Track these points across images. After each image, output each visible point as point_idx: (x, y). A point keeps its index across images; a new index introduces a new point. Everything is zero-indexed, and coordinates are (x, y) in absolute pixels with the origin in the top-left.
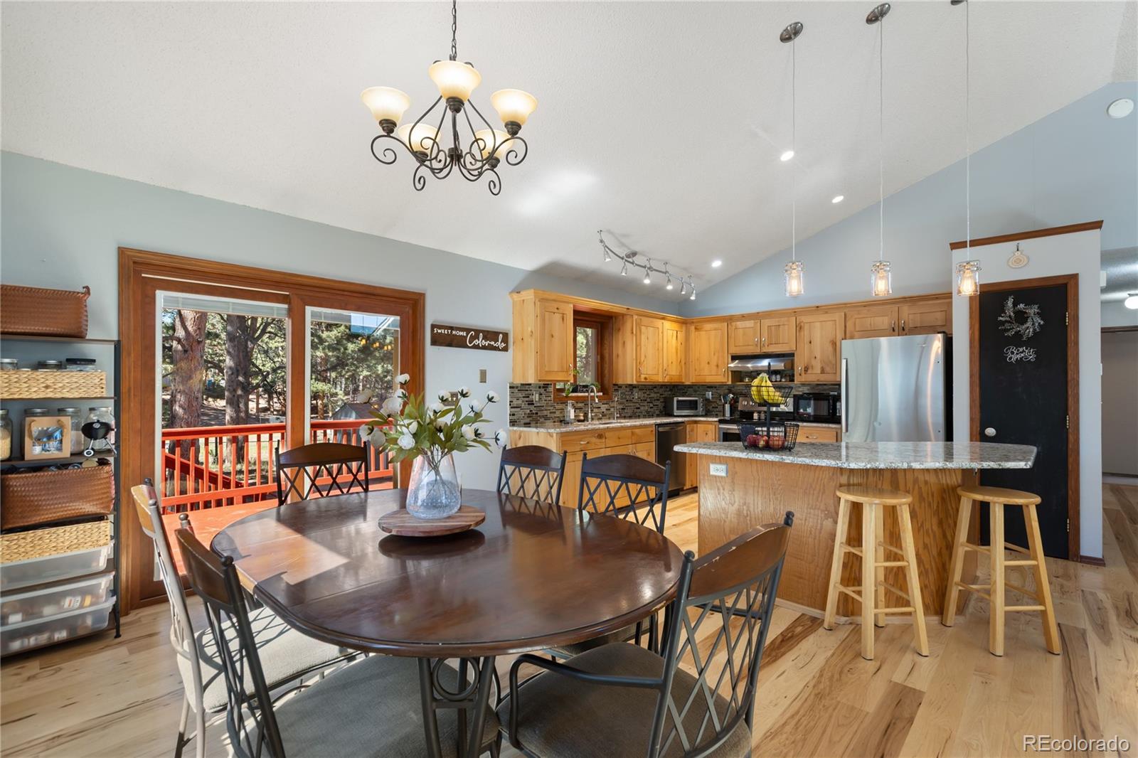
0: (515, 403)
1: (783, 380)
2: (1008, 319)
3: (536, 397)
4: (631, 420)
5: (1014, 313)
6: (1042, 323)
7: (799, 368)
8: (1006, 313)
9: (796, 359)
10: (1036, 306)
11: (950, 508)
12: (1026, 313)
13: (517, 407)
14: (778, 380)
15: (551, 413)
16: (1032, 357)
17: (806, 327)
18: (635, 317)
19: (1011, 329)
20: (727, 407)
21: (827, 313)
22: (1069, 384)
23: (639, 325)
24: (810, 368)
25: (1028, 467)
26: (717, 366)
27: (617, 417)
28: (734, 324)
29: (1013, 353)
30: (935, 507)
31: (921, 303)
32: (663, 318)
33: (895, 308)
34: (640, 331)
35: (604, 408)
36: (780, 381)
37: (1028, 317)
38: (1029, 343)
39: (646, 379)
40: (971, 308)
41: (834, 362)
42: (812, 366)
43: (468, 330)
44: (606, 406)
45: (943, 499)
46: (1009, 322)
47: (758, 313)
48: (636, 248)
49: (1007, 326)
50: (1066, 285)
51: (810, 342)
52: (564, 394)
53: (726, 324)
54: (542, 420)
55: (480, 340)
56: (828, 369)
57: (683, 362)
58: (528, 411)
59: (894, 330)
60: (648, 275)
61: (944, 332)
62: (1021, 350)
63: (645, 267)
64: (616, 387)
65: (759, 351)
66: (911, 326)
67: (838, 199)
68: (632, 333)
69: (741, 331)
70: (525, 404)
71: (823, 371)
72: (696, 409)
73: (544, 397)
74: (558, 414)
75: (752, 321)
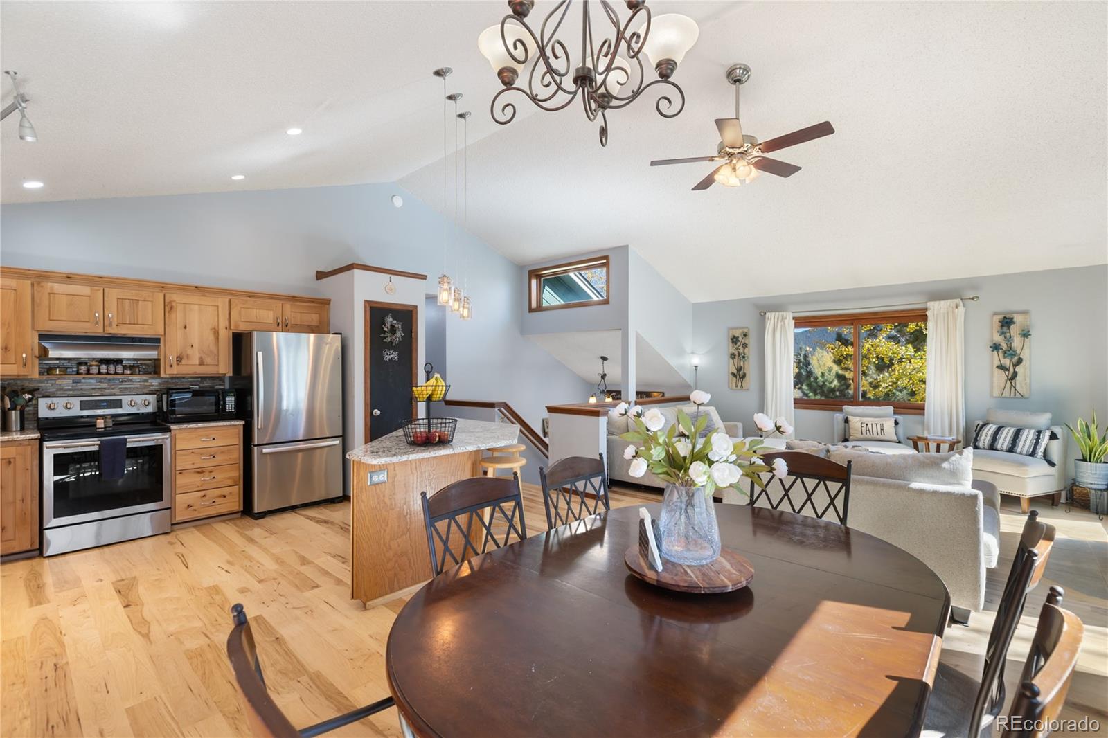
5: (390, 326)
6: (402, 335)
7: (167, 357)
8: (386, 326)
9: (164, 346)
10: (400, 323)
12: (396, 327)
16: (396, 358)
17: (179, 308)
19: (388, 337)
20: (15, 414)
21: (207, 295)
24: (185, 357)
29: (386, 354)
31: (299, 303)
33: (279, 303)
37: (396, 330)
38: (396, 348)
40: (365, 318)
41: (216, 352)
42: (188, 356)
46: (387, 332)
47: (96, 277)
49: (386, 335)
50: (411, 312)
51: (185, 327)
53: (29, 282)
56: (208, 360)
59: (278, 325)
61: (341, 334)
62: (391, 352)
65: (103, 331)
66: (293, 323)
69: (61, 298)
71: (202, 363)
75: (90, 287)
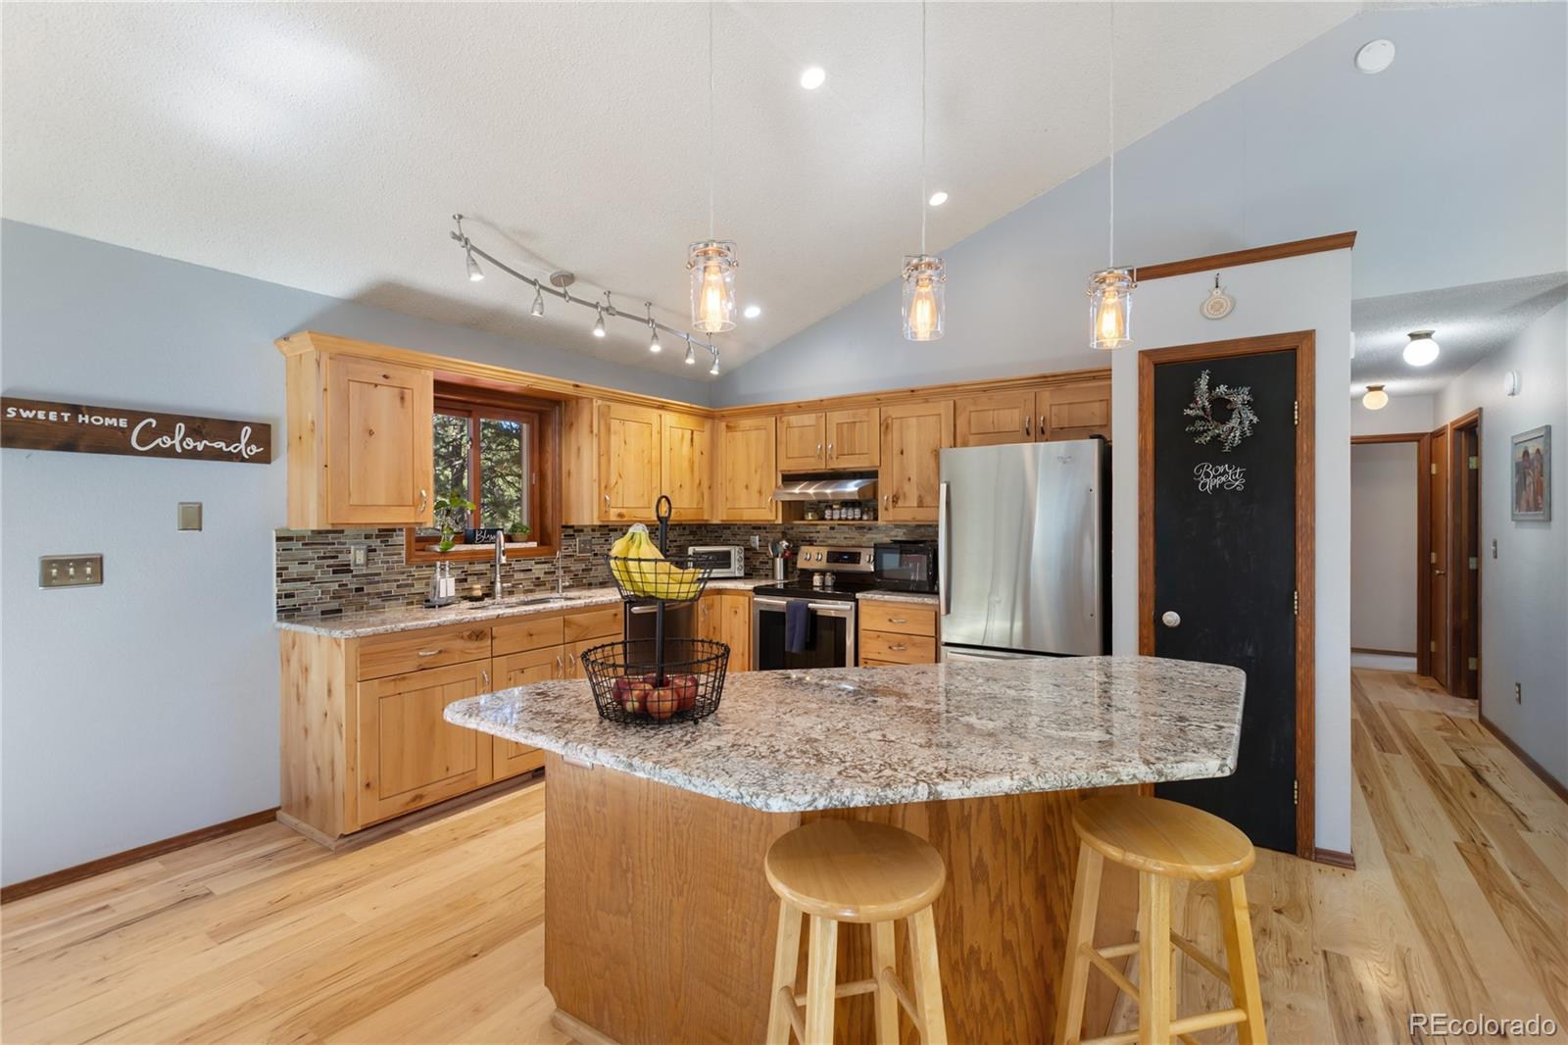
0: (294, 569)
1: (865, 517)
2: (1201, 413)
3: (358, 556)
4: (606, 591)
5: (1210, 402)
6: (1255, 420)
7: (884, 498)
8: (1196, 403)
9: (882, 480)
10: (1246, 390)
11: (1061, 849)
12: (1230, 401)
13: (301, 580)
14: (857, 517)
15: (398, 586)
16: (1238, 484)
17: (896, 425)
18: (597, 403)
19: (1205, 431)
20: (779, 562)
21: (927, 401)
22: (1299, 534)
23: (605, 416)
24: (902, 498)
25: (1227, 773)
26: (760, 492)
27: (565, 588)
28: (785, 419)
29: (1207, 475)
30: (1029, 852)
31: (1070, 386)
32: (662, 407)
33: (1030, 394)
34: (609, 430)
35: (539, 570)
36: (861, 519)
37: (1233, 410)
38: (1236, 456)
39: (621, 515)
40: (1141, 393)
42: (904, 495)
43: (135, 416)
44: (546, 566)
45: (1047, 830)
46: (1201, 418)
47: (822, 401)
48: (570, 267)
49: (1199, 426)
50: (1294, 350)
51: (902, 453)
52: (438, 548)
53: (774, 419)
54: (377, 601)
55: (178, 438)
56: (928, 500)
57: (705, 484)
58: (335, 586)
59: (1028, 433)
60: (601, 320)
61: (1099, 437)
62: (1221, 469)
63: (596, 306)
64: (571, 532)
65: (824, 467)
66: (1053, 425)
67: (938, 199)
68: (592, 432)
69: (796, 432)
70: (323, 573)
71: (920, 504)
72: (728, 566)
73: (380, 556)
74: (419, 587)
75: (814, 415)
